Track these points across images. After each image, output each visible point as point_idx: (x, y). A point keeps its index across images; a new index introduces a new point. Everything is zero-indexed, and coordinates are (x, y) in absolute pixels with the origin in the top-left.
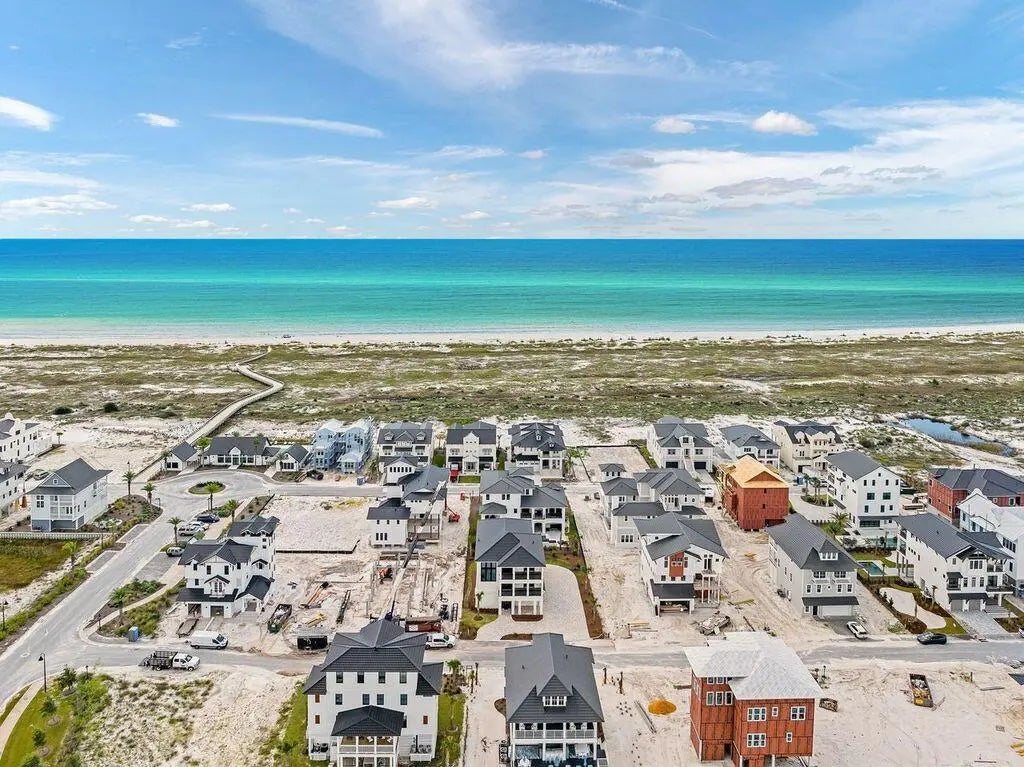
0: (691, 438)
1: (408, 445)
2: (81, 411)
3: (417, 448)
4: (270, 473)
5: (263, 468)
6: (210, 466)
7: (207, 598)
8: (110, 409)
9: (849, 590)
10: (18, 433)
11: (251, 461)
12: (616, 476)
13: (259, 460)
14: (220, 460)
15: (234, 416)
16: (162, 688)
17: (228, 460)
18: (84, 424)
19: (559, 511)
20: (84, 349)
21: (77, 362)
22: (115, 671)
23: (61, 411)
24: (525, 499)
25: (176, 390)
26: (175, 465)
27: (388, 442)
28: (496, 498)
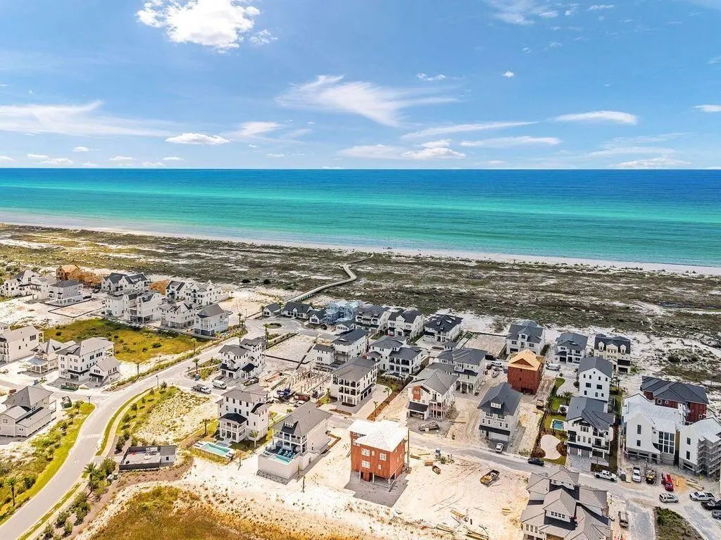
0: (527, 336)
1: (369, 318)
2: (254, 282)
3: (373, 320)
4: (306, 323)
5: (304, 320)
6: (284, 316)
7: (227, 369)
8: (267, 282)
9: (507, 427)
10: (211, 290)
11: (302, 315)
12: (450, 349)
13: (305, 316)
14: (289, 314)
15: (318, 292)
16: (192, 397)
17: (292, 314)
18: (250, 289)
19: (408, 362)
20: (282, 248)
21: (273, 255)
22: (182, 388)
23: (246, 281)
24: (393, 353)
25: (304, 275)
26: (268, 314)
27: (375, 317)
28: (377, 349)
